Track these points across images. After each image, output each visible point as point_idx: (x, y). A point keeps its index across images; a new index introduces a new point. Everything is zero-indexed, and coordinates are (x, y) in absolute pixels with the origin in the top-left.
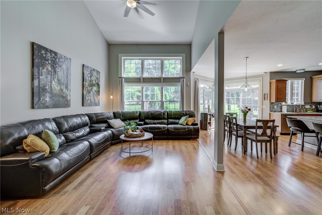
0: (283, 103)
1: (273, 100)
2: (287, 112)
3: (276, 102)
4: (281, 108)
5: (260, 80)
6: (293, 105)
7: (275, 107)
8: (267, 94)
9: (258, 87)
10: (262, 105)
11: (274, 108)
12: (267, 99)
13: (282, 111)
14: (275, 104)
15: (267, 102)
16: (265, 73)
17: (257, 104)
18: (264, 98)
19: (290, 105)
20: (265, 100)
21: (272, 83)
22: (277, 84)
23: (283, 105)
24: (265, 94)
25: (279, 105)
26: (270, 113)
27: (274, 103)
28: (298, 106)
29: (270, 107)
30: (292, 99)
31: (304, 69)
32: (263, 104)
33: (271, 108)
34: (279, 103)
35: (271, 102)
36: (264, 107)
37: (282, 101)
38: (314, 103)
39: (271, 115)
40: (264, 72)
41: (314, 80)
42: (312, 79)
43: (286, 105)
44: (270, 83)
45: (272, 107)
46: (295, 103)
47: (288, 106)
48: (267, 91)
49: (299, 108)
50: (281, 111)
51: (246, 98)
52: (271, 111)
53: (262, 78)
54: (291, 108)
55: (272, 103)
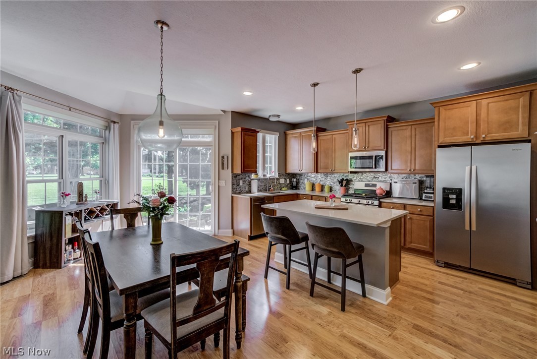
0: (253, 176)
1: (238, 170)
2: (258, 192)
3: (241, 173)
4: (250, 185)
5: (215, 127)
6: (265, 179)
7: (241, 182)
8: (227, 157)
9: (210, 142)
10: (219, 180)
11: (238, 185)
12: (228, 168)
13: (251, 190)
14: (241, 177)
15: (227, 174)
16: (224, 111)
17: (210, 178)
18: (223, 164)
19: (262, 179)
20: (223, 168)
21: (235, 134)
22: (244, 136)
23: (253, 180)
24: (223, 157)
25: (247, 178)
26: (232, 197)
27: (239, 175)
28: (272, 179)
29: (233, 184)
30: (264, 168)
31: (278, 116)
32: (220, 178)
33: (235, 186)
34: (247, 175)
35: (235, 173)
36: (222, 183)
37: (251, 171)
38: (289, 174)
39: (234, 199)
40: (222, 110)
41: (289, 137)
42: (286, 135)
43: (256, 179)
44: (233, 133)
45: (235, 183)
46: (268, 176)
47: (259, 180)
48: (227, 150)
49: (273, 184)
50: (250, 192)
51: (187, 165)
52: (234, 191)
53: (217, 122)
54: (263, 184)
55: (235, 176)
